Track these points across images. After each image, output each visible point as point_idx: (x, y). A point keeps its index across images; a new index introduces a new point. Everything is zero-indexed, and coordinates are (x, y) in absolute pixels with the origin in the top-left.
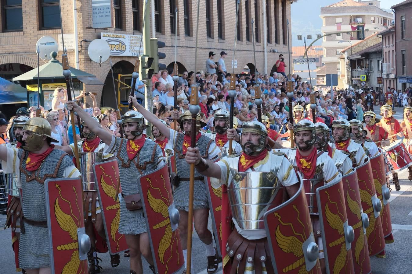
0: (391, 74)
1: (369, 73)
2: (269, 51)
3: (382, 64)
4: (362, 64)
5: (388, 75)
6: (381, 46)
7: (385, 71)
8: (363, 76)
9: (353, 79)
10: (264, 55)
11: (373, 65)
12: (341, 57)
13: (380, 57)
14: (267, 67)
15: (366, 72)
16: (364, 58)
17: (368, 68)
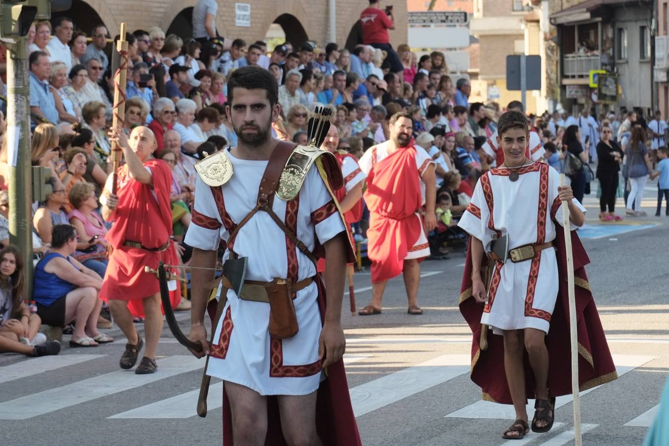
1: (613, 65)
3: (653, 37)
4: (592, 38)
7: (662, 59)
9: (566, 82)
11: (625, 42)
12: (529, 18)
13: (649, 17)
14: (337, 27)
15: (606, 61)
16: (599, 19)
17: (611, 51)
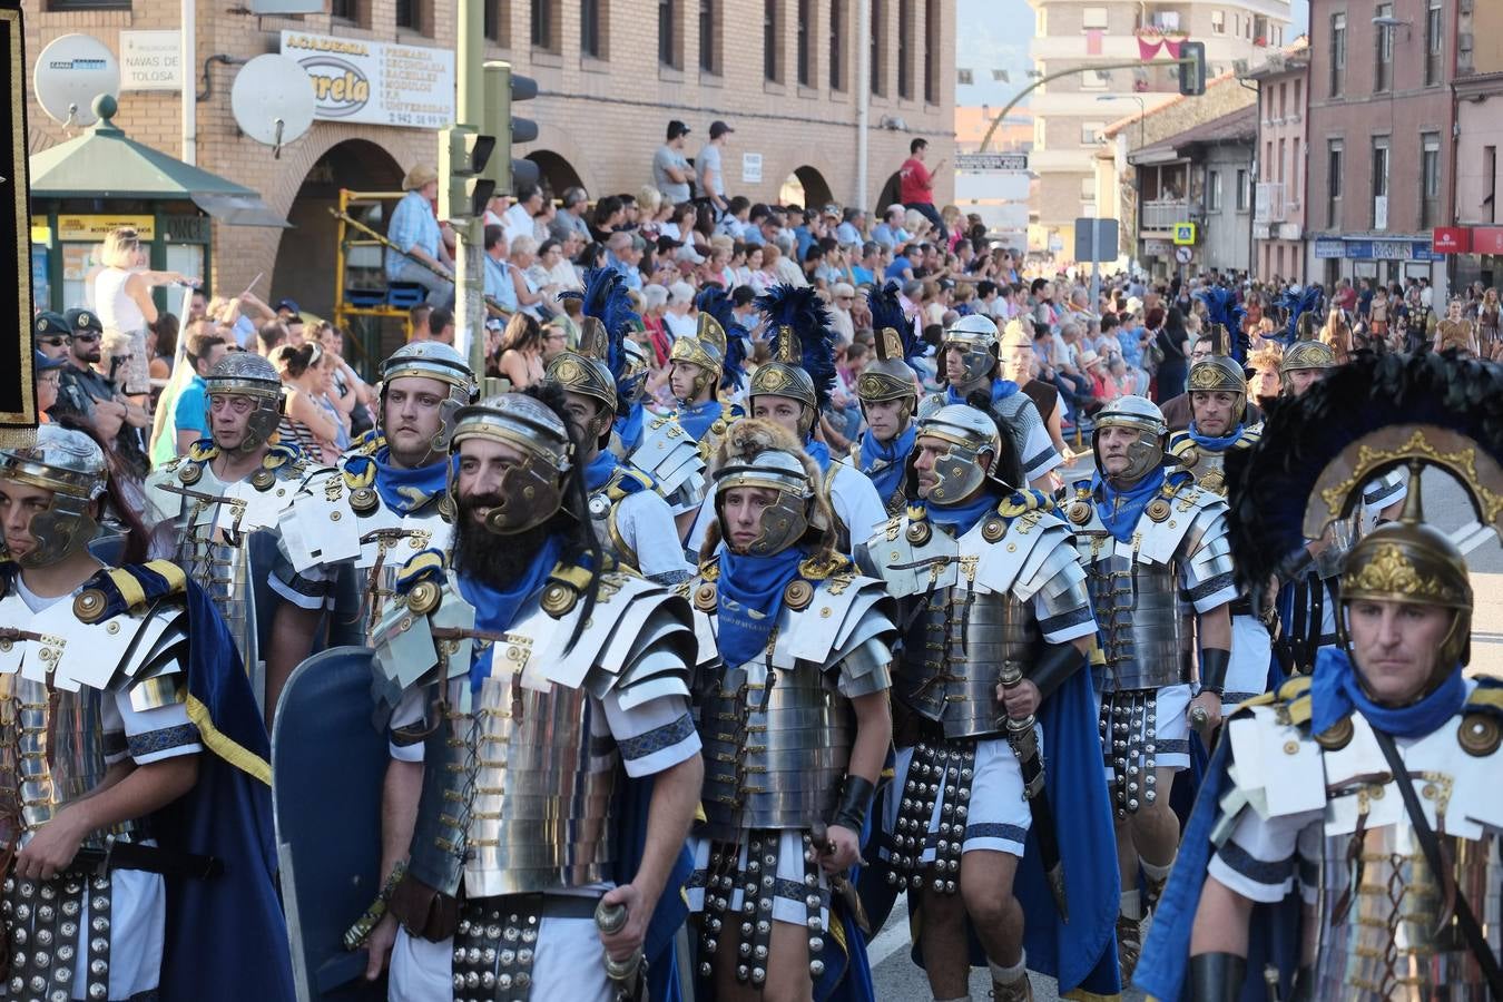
0: (1285, 222)
1: (1203, 217)
2: (876, 124)
3: (1253, 185)
4: (1180, 183)
5: (1274, 227)
6: (1252, 120)
7: (1263, 212)
8: (1186, 225)
9: (1145, 235)
10: (857, 138)
11: (1219, 188)
13: (1249, 159)
14: (868, 182)
15: (1195, 211)
16: (1188, 159)
17: (1201, 200)
